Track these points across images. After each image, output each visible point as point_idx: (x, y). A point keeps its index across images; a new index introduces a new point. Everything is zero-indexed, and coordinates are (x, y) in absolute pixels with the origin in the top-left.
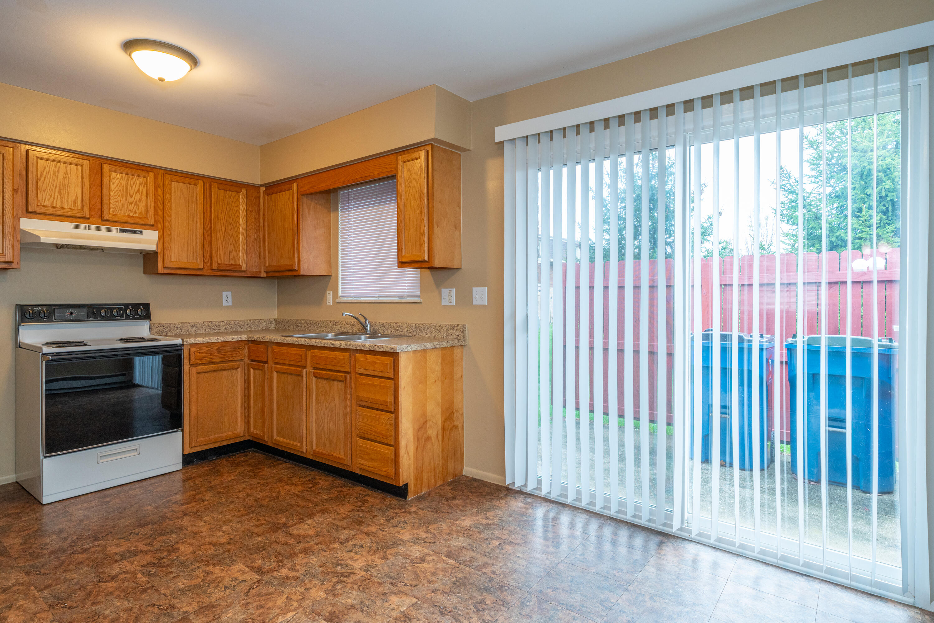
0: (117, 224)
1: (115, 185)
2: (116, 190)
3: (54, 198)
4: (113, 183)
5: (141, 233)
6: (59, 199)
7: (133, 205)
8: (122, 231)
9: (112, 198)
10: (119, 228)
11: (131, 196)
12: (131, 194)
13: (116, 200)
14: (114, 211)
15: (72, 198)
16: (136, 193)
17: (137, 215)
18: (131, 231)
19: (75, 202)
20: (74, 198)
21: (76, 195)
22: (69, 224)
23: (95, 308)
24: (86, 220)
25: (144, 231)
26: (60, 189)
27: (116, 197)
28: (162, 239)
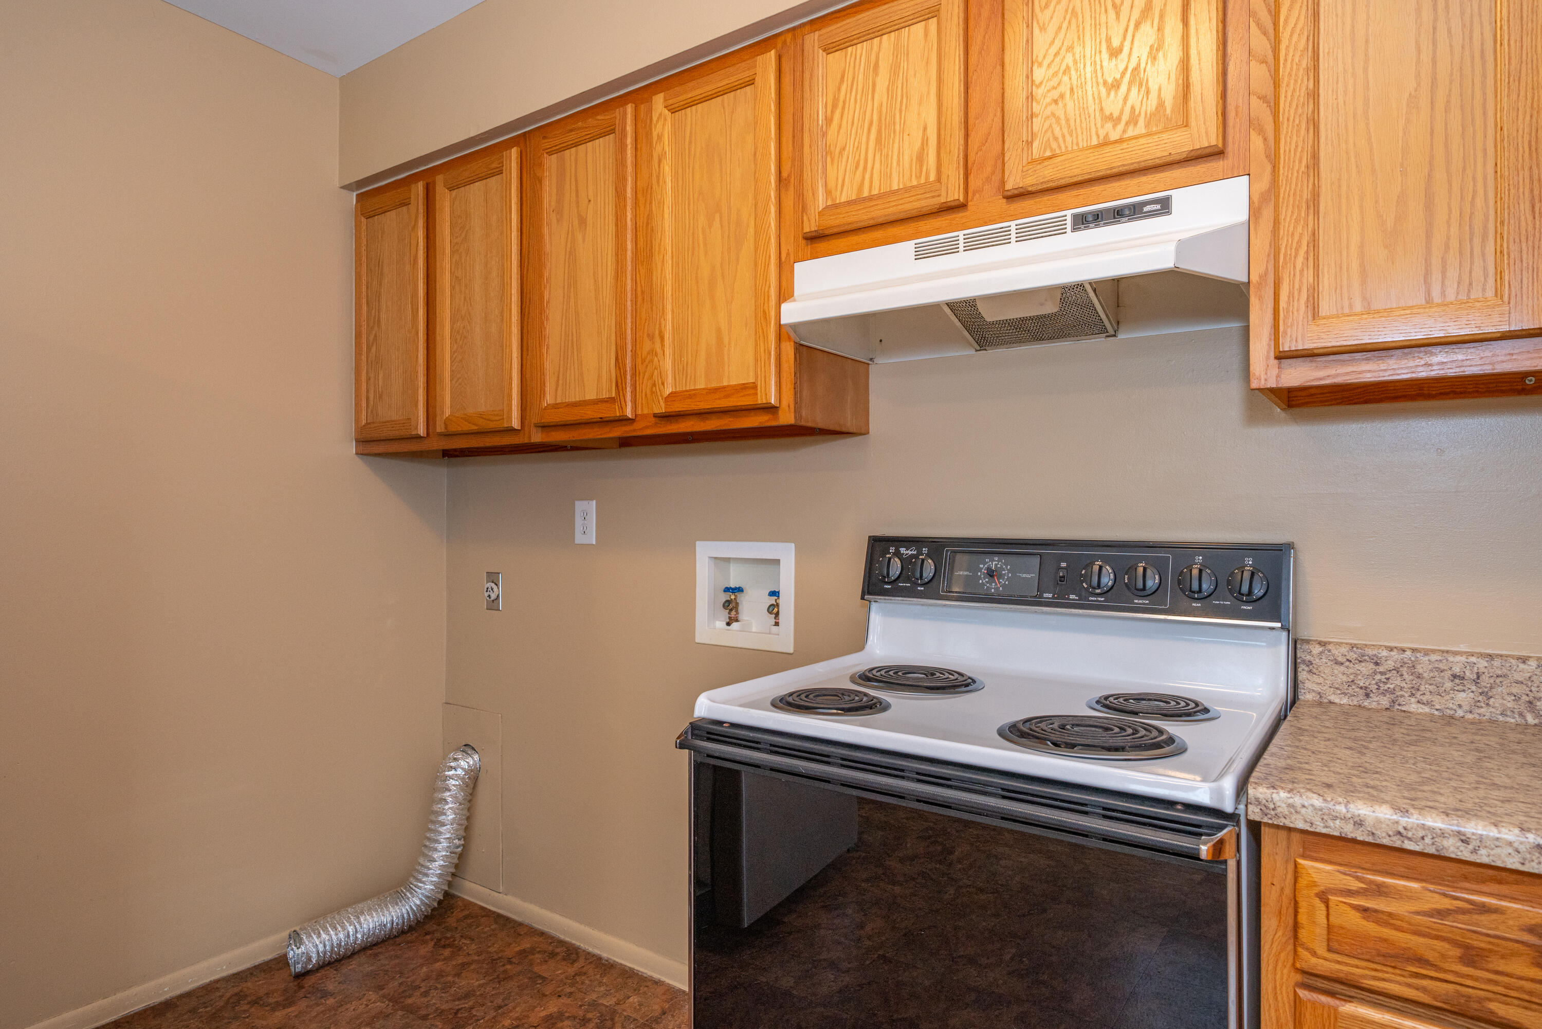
0: (1062, 197)
1: (1052, 29)
2: (1053, 50)
3: (865, 168)
4: (1043, 29)
5: (1165, 206)
6: (877, 165)
7: (1124, 88)
8: (1082, 222)
9: (1039, 92)
10: (1069, 213)
11: (1115, 53)
12: (1116, 43)
13: (1055, 94)
14: (1048, 145)
15: (909, 147)
16: (1137, 25)
17: (1141, 129)
18: (1118, 215)
19: (920, 158)
20: (918, 144)
21: (925, 129)
22: (908, 247)
23: (1062, 558)
24: (958, 216)
25: (1178, 197)
26: (879, 132)
27: (1054, 82)
28: (1267, 214)
